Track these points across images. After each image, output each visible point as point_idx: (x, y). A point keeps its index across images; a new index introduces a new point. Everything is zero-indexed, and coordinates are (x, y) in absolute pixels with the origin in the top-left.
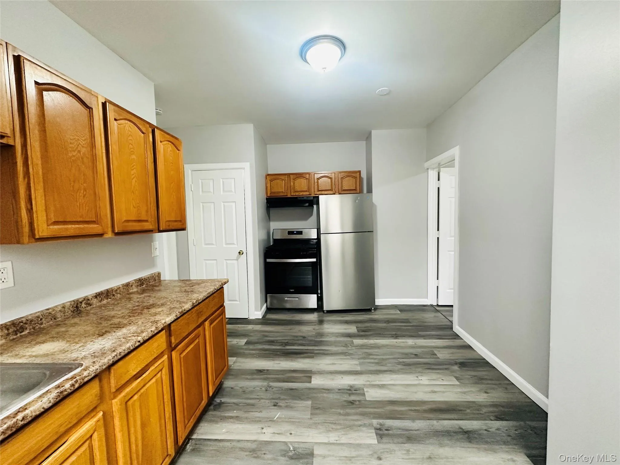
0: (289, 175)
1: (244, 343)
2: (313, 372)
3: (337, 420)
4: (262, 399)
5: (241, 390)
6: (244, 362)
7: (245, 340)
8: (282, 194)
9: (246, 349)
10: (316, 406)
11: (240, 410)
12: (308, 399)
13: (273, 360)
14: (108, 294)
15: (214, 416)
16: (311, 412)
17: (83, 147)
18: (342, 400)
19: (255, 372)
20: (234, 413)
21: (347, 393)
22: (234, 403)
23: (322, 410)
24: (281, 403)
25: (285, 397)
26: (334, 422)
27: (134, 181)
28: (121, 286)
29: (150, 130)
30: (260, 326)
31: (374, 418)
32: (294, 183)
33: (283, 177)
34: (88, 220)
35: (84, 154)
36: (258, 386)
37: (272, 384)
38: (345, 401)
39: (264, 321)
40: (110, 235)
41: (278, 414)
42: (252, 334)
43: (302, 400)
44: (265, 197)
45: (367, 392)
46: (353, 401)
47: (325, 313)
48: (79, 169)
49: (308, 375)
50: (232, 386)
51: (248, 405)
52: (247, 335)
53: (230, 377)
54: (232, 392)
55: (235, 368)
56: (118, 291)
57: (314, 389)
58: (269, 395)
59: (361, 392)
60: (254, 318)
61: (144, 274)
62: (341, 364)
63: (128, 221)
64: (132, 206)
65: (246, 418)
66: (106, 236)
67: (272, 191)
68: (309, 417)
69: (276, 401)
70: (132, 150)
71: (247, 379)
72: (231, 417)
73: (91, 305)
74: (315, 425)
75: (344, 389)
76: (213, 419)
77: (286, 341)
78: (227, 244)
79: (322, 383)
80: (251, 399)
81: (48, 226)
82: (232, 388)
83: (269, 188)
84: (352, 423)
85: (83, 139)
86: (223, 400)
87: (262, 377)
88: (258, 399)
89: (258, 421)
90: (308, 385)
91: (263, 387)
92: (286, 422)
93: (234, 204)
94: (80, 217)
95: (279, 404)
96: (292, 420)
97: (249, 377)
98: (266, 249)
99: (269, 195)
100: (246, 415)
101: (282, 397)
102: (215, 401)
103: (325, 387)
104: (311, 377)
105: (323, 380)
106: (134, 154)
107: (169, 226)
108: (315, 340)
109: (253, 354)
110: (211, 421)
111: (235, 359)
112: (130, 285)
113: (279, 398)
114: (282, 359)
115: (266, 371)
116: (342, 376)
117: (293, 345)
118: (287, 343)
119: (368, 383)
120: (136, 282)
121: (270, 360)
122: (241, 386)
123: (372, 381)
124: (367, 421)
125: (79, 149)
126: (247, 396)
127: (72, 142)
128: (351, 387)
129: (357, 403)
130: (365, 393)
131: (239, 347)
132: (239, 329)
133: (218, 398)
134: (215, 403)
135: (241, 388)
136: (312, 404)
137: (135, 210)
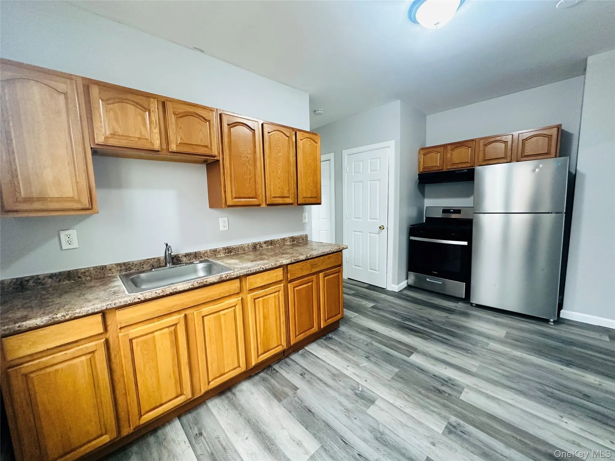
0: (445, 146)
1: (370, 307)
2: (418, 350)
3: (413, 395)
4: (360, 349)
5: (349, 336)
6: (361, 319)
7: (372, 305)
8: (437, 168)
9: (370, 311)
10: (401, 375)
11: (341, 348)
12: (398, 367)
13: (387, 327)
14: (271, 243)
15: (323, 343)
16: (393, 376)
17: (249, 154)
18: (430, 384)
19: (367, 329)
20: (336, 348)
21: (441, 382)
22: (339, 342)
23: (404, 380)
24: (372, 358)
25: (378, 356)
26: (409, 394)
27: (280, 171)
28: (280, 239)
29: (294, 133)
30: (393, 298)
31: (455, 415)
32: (451, 155)
33: (438, 149)
34: (251, 196)
35: (250, 158)
36: (362, 340)
37: (374, 343)
38: (434, 387)
39: (399, 295)
40: (264, 205)
41: (365, 363)
42: (381, 302)
43: (391, 365)
44: (418, 173)
45: (467, 393)
46: (443, 391)
47: (473, 306)
48: (247, 168)
49: (411, 350)
50: (344, 331)
51: (348, 347)
52: (377, 301)
53: (346, 325)
54: (342, 335)
55: (353, 321)
57: (408, 363)
58: (366, 349)
59: (459, 389)
60: (390, 290)
61: (296, 234)
62: (454, 357)
63: (275, 197)
64: (278, 187)
65: (342, 355)
66: (262, 206)
67: (425, 166)
68: (389, 379)
69: (369, 355)
70: (279, 150)
71: (358, 331)
72: (332, 349)
73: (262, 247)
74: (391, 387)
75: (439, 378)
76: (321, 344)
77: (409, 317)
78: (371, 219)
79: (422, 363)
80: (352, 345)
81: (232, 199)
82: (343, 332)
83: (422, 163)
84: (426, 405)
85: (250, 149)
86: (333, 337)
87: (370, 335)
88: (357, 347)
89: (348, 360)
90: (405, 357)
91: (366, 341)
92: (369, 372)
93: (378, 182)
94: (248, 195)
95: (370, 358)
96: (373, 373)
97: (360, 331)
98: (411, 227)
99: (421, 170)
100: (342, 353)
101: (376, 355)
102: (328, 335)
103: (421, 367)
104: (412, 353)
105: (424, 361)
106: (280, 153)
107: (305, 201)
108: (441, 326)
109: (373, 317)
110: (319, 345)
111: (357, 314)
112: (286, 240)
113: (373, 355)
114: (394, 329)
115: (375, 332)
116: (447, 367)
117: (413, 322)
118: (409, 319)
119: (476, 387)
120: (289, 239)
121: (384, 326)
122: (350, 333)
123: (481, 387)
124: (444, 412)
125: (247, 156)
126: (351, 343)
127: (244, 152)
128: (450, 380)
129: (447, 395)
130: (463, 392)
131: (365, 308)
132: (374, 295)
133: (332, 334)
134: (328, 336)
135: (349, 335)
136: (398, 372)
137: (280, 190)
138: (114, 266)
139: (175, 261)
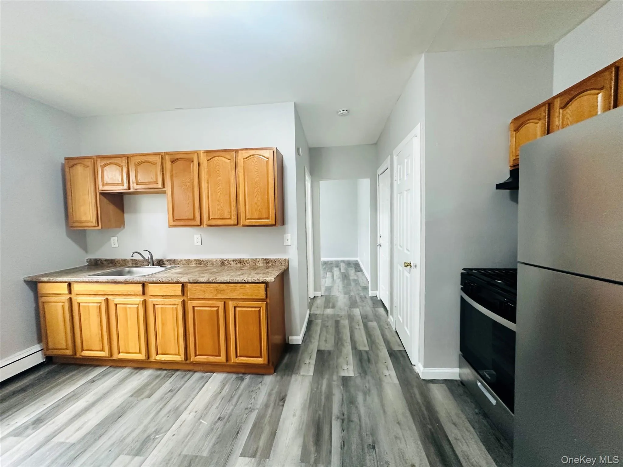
5: (255, 389)
14: (240, 261)
17: (188, 182)
27: (219, 194)
33: (538, 114)
34: (189, 218)
35: (189, 186)
44: (509, 168)
48: (186, 194)
54: (253, 384)
56: (248, 262)
60: (417, 371)
63: (214, 219)
64: (217, 209)
66: (202, 227)
67: (518, 153)
70: (219, 174)
73: (230, 264)
81: (173, 221)
83: (513, 148)
94: (186, 217)
99: (512, 163)
106: (220, 176)
107: (250, 222)
120: (262, 260)
125: (186, 184)
127: (183, 182)
135: (258, 388)
137: (219, 212)
138: (130, 260)
139: (161, 263)
